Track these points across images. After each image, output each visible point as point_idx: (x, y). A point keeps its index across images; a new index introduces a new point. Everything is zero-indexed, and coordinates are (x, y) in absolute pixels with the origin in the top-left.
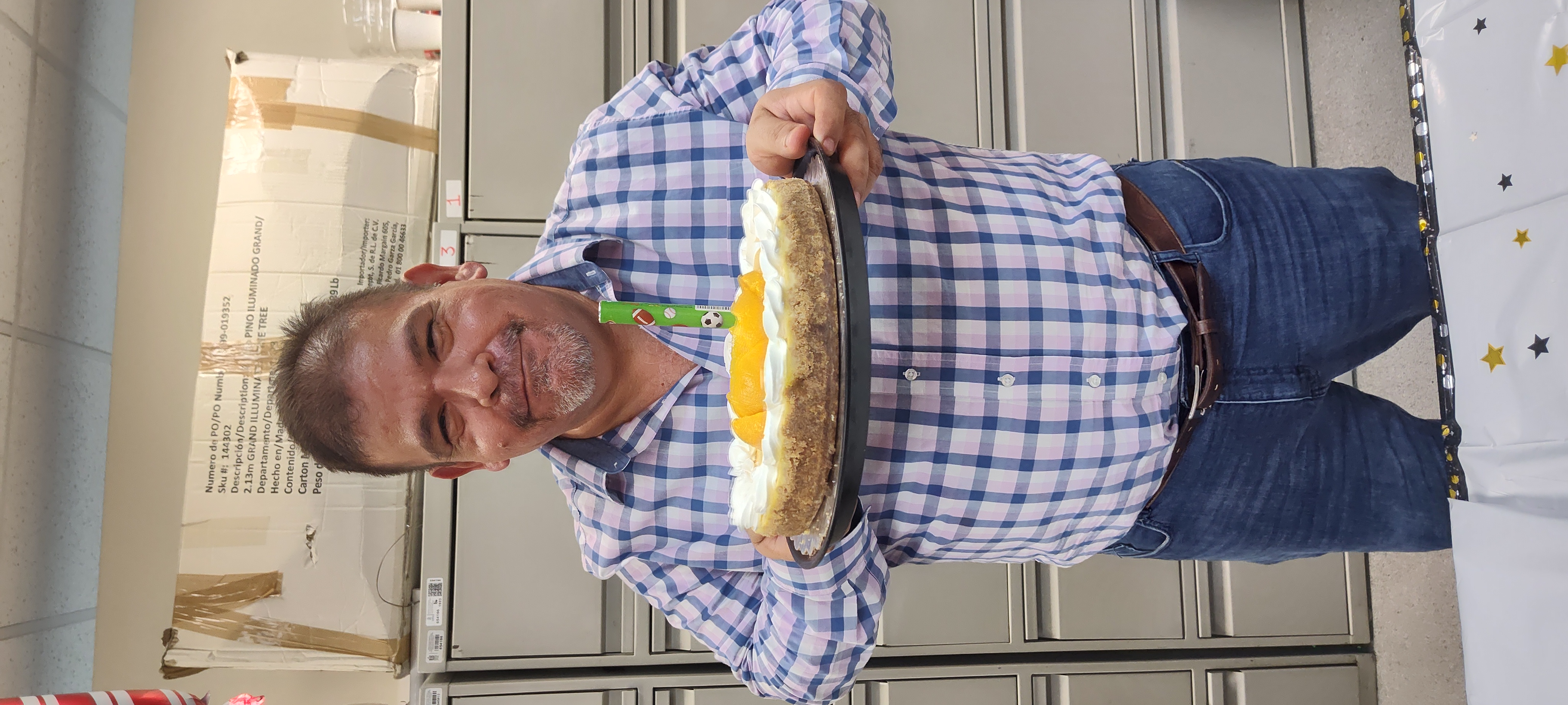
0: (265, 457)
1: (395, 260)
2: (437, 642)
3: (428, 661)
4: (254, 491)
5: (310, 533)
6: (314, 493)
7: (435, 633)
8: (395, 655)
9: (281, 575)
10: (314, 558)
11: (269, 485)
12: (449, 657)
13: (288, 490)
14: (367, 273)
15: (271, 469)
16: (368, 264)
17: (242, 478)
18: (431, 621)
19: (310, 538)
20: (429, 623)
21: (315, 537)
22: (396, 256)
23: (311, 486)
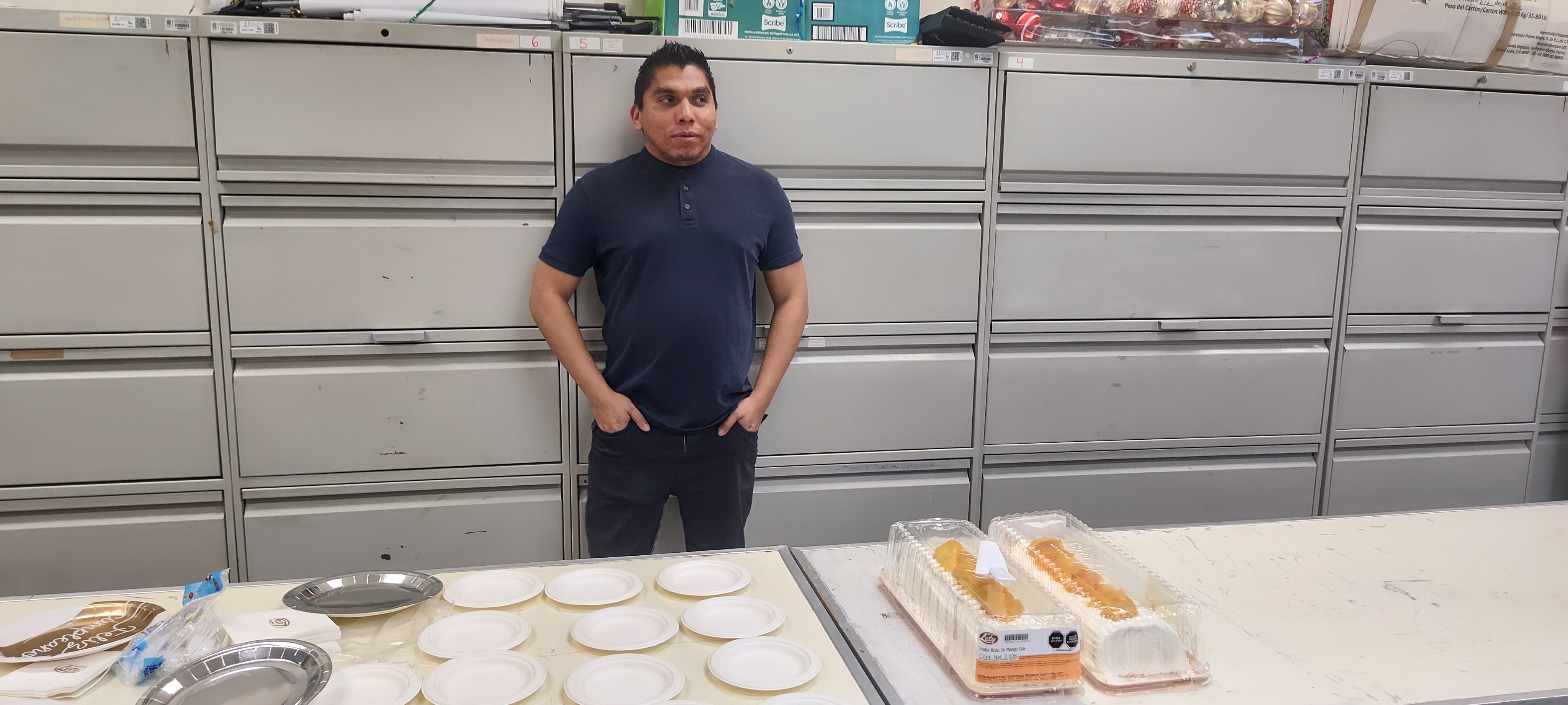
1: (1545, 52)
2: (1381, 77)
3: (1373, 71)
5: (1427, 1)
6: (1446, 3)
7: (1386, 76)
8: (1351, 49)
10: (1412, 3)
12: (1372, 84)
14: (1545, 36)
16: (1550, 37)
18: (1392, 73)
19: (1424, 1)
21: (1424, 4)
22: (1548, 53)
23: (1450, 2)
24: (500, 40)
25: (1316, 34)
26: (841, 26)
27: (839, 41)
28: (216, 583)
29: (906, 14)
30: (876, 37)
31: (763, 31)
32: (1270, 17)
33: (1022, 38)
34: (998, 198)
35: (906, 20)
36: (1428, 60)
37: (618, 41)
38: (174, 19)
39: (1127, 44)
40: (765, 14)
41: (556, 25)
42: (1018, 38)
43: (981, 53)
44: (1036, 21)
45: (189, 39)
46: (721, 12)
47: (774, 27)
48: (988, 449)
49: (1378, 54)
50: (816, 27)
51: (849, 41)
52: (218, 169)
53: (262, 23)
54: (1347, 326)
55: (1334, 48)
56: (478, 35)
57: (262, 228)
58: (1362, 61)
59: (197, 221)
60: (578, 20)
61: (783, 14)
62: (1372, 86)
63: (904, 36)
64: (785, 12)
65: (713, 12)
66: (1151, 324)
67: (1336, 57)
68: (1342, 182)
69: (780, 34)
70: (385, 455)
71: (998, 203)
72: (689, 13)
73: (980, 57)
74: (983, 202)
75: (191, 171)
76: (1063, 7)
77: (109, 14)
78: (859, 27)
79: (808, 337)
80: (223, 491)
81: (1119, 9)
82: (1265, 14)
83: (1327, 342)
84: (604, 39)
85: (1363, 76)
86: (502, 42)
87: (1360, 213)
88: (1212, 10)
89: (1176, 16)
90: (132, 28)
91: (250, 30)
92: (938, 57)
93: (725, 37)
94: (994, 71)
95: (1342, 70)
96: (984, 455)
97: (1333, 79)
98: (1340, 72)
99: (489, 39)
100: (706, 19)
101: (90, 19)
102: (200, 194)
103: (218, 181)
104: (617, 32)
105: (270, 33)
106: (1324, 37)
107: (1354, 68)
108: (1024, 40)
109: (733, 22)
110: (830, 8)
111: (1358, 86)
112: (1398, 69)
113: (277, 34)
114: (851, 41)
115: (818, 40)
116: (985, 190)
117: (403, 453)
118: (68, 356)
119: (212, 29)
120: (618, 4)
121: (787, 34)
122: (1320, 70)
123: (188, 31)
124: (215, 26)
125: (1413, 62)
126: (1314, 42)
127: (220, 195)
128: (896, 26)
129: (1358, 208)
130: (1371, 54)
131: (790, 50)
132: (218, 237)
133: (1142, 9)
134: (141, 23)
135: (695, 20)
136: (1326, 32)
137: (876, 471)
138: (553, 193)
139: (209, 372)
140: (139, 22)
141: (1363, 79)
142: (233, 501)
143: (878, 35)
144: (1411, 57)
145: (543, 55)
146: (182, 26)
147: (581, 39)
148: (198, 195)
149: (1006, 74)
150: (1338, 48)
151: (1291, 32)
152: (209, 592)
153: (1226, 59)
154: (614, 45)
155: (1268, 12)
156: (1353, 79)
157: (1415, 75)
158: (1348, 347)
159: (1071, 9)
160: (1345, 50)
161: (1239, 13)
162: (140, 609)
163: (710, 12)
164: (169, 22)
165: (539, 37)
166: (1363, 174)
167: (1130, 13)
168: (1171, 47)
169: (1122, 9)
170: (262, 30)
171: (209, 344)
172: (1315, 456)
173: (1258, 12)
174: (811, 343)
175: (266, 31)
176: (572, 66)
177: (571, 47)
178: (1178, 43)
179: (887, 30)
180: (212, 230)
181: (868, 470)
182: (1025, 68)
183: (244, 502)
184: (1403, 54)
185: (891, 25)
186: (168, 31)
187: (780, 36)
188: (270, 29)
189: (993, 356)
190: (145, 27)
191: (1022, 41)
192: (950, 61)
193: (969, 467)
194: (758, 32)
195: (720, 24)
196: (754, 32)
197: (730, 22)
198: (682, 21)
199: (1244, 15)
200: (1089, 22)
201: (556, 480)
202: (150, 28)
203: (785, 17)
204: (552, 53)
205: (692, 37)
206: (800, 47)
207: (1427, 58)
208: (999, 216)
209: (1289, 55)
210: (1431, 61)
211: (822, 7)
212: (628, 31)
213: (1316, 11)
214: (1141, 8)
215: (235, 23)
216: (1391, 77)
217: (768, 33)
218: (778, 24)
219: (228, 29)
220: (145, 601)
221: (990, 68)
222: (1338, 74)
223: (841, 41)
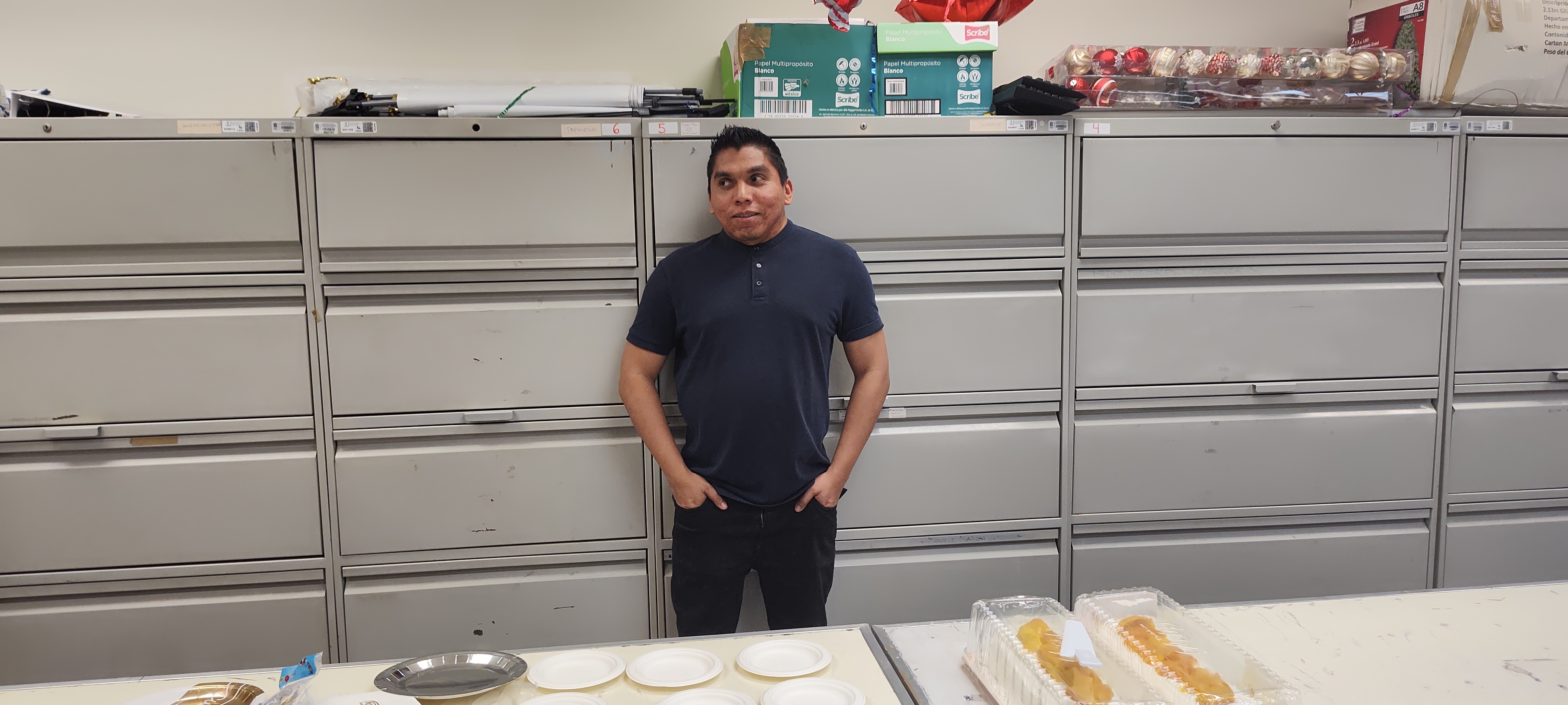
0: (1563, 20)
2: (1478, 127)
3: (1468, 122)
4: (1545, 14)
5: (1524, 48)
6: (1545, 49)
7: (1483, 126)
8: (1444, 101)
9: (1502, 31)
10: (1508, 50)
11: (1549, 22)
12: (1468, 135)
13: (1547, 34)
15: (1557, 23)
17: (1551, 6)
18: (1489, 123)
19: (1521, 48)
20: (1488, 122)
21: (1521, 51)
23: (1549, 48)
24: (583, 129)
25: (1406, 87)
26: (914, 100)
27: (912, 114)
28: (310, 667)
29: (978, 85)
30: (950, 109)
31: (837, 108)
32: (1355, 72)
33: (1098, 103)
34: (1078, 263)
35: (979, 91)
36: (1528, 108)
37: (696, 125)
38: (280, 122)
39: (1208, 105)
40: (839, 92)
41: (636, 112)
42: (1094, 103)
43: (1056, 121)
44: (1112, 86)
45: (294, 140)
46: (795, 92)
47: (847, 104)
48: (1077, 519)
49: (1473, 104)
50: (889, 102)
51: (922, 114)
52: (321, 261)
53: (361, 122)
54: (1454, 384)
55: (1426, 101)
56: (562, 126)
57: (362, 316)
58: (1457, 112)
59: (301, 310)
60: (658, 106)
61: (856, 91)
62: (1469, 137)
63: (977, 107)
64: (858, 89)
65: (788, 92)
66: (1244, 388)
67: (1428, 109)
68: (1441, 236)
69: (854, 110)
70: (477, 532)
71: (1078, 269)
72: (764, 94)
73: (1055, 125)
74: (1063, 269)
75: (296, 264)
76: (1141, 71)
77: (221, 120)
78: (932, 100)
79: (888, 408)
80: (324, 569)
81: (1198, 71)
82: (1351, 69)
83: (1433, 402)
84: (682, 123)
85: (1458, 127)
86: (585, 131)
87: (1462, 268)
88: (1295, 68)
89: (1257, 75)
90: (242, 132)
91: (350, 130)
92: (1012, 126)
93: (799, 115)
94: (1069, 138)
95: (1435, 122)
96: (1072, 525)
97: (1425, 132)
98: (1433, 124)
99: (573, 129)
100: (781, 99)
101: (204, 125)
102: (304, 285)
103: (321, 273)
104: (695, 115)
105: (368, 131)
106: (1415, 89)
107: (1447, 120)
108: (1100, 106)
109: (807, 101)
110: (903, 82)
111: (1453, 139)
112: (1494, 119)
113: (375, 133)
114: (925, 114)
115: (892, 114)
116: (1064, 257)
117: (494, 530)
118: (182, 442)
119: (315, 130)
120: (696, 89)
121: (861, 110)
122: (1412, 124)
123: (293, 133)
124: (317, 126)
125: (1513, 110)
126: (1404, 95)
127: (323, 286)
128: (969, 97)
129: (1460, 263)
130: (1466, 105)
131: (864, 126)
132: (321, 325)
133: (1221, 70)
134: (250, 126)
135: (770, 100)
136: (1417, 84)
137: (961, 543)
138: (635, 274)
139: (312, 455)
140: (249, 126)
141: (1458, 130)
142: (333, 579)
143: (951, 107)
144: (1509, 106)
145: (624, 141)
146: (287, 128)
147: (659, 125)
148: (303, 287)
149: (1082, 140)
150: (1430, 100)
151: (1378, 87)
152: (304, 675)
153: (1311, 116)
154: (691, 128)
155: (1353, 67)
156: (1448, 131)
157: (1514, 124)
158: (1457, 407)
159: (1148, 73)
160: (1438, 102)
161: (1323, 69)
162: (241, 690)
163: (784, 93)
164: (275, 125)
165: (619, 124)
166: (1464, 228)
167: (1209, 73)
168: (1254, 106)
169: (1201, 71)
170: (362, 129)
171: (313, 427)
172: (1427, 522)
173: (1343, 67)
174: (892, 414)
175: (365, 130)
176: (651, 150)
177: (650, 133)
178: (1261, 102)
179: (960, 102)
180: (316, 319)
181: (953, 542)
182: (1102, 133)
183: (345, 579)
184: (1501, 103)
185: (963, 97)
186: (275, 133)
187: (853, 113)
188: (369, 128)
189: (1078, 424)
190: (254, 130)
191: (1098, 107)
192: (1024, 130)
193: (1058, 538)
194: (831, 110)
195: (794, 103)
196: (828, 110)
197: (804, 101)
198: (757, 103)
199: (1328, 71)
200: (1167, 85)
201: (641, 555)
202: (258, 131)
203: (858, 94)
204: (632, 139)
205: (767, 117)
206: (874, 123)
207: (1529, 106)
208: (1080, 282)
209: (1379, 110)
210: (1532, 109)
211: (895, 83)
212: (706, 114)
213: (1405, 65)
214: (1220, 68)
215: (336, 124)
216: (1489, 128)
217: (841, 110)
218: (852, 100)
219: (330, 129)
220: (246, 682)
221: (1065, 135)
222: (1431, 126)
223: (914, 114)
